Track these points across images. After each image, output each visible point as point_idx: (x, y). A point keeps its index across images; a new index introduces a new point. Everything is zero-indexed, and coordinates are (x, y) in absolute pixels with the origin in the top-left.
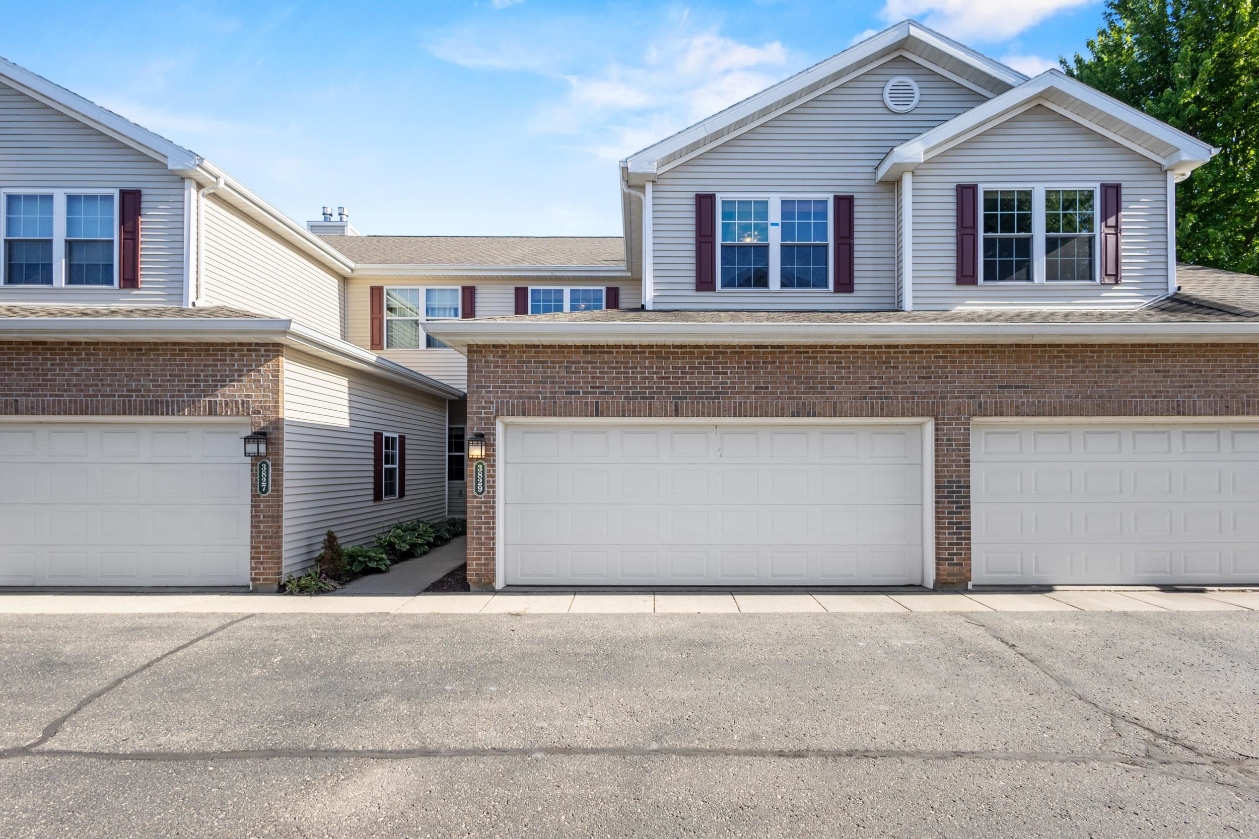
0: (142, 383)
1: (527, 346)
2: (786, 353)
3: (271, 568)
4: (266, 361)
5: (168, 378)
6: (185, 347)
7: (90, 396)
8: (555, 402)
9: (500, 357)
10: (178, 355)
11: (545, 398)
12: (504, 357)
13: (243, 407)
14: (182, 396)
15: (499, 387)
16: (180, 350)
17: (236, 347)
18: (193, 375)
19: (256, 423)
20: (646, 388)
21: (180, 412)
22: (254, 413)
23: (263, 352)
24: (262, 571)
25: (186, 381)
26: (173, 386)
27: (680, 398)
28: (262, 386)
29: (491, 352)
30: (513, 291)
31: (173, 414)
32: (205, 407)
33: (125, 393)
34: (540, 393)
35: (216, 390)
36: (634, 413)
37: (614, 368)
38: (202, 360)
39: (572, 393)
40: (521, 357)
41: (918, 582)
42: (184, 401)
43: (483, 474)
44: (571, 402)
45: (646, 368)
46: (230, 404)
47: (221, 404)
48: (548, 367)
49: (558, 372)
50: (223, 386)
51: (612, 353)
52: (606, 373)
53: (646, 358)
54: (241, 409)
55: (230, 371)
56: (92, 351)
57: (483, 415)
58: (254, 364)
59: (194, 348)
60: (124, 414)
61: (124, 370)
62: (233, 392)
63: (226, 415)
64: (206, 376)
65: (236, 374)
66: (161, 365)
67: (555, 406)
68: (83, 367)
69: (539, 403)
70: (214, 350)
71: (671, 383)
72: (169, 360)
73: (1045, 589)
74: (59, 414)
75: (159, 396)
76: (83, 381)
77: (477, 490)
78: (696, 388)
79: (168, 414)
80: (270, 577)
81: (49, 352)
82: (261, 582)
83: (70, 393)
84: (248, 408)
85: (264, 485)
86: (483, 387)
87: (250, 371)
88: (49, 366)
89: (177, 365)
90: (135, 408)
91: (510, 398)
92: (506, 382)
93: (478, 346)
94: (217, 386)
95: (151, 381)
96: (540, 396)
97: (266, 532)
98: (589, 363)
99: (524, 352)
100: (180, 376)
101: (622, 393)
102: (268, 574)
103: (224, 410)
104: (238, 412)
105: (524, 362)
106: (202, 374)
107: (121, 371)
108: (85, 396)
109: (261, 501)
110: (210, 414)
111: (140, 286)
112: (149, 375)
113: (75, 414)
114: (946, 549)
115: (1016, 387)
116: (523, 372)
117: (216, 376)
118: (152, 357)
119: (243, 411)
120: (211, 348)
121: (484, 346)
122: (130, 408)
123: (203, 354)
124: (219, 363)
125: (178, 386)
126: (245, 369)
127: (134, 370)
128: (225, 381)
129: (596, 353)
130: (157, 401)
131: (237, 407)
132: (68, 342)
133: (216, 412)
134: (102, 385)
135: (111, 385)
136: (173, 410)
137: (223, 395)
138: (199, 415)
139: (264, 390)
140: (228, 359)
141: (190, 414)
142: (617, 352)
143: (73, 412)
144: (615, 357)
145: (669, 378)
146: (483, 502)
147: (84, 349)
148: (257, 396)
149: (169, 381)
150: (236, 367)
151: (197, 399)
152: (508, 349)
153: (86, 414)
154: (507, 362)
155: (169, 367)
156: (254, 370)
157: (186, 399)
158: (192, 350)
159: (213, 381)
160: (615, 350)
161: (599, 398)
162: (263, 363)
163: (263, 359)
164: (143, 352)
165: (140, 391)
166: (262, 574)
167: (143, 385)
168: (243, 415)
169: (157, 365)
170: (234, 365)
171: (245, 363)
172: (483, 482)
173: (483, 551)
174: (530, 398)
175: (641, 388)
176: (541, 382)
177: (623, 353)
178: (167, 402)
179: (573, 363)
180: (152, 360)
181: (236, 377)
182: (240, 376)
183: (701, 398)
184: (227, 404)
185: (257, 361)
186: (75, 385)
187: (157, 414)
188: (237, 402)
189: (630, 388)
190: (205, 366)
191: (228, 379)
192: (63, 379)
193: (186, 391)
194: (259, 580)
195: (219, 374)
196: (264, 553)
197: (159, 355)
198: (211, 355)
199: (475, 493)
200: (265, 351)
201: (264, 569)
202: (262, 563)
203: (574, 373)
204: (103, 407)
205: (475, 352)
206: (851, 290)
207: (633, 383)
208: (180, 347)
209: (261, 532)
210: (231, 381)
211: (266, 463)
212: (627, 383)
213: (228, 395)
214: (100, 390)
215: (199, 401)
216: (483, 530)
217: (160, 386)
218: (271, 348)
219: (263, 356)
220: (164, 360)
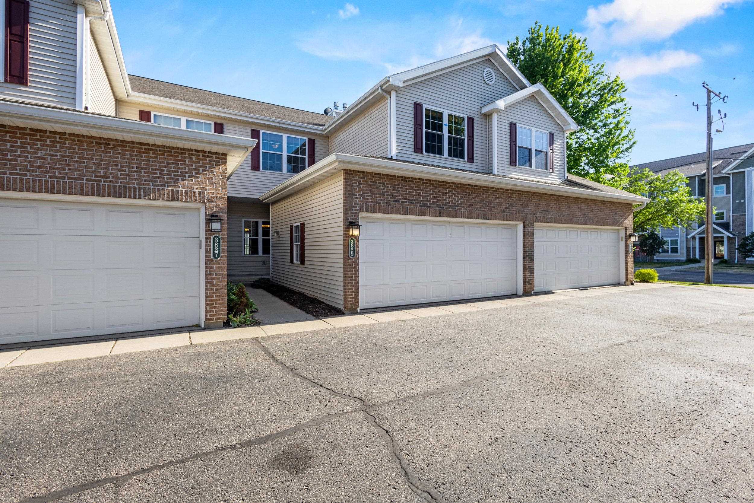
0: (110, 171)
1: (375, 174)
2: (479, 189)
3: (222, 311)
4: (217, 165)
5: (135, 169)
6: (150, 147)
7: (56, 177)
8: (389, 206)
9: (362, 178)
10: (144, 153)
11: (384, 203)
12: (364, 178)
13: (200, 196)
14: (149, 185)
15: (361, 195)
16: (145, 149)
17: (194, 153)
18: (158, 170)
19: (210, 208)
20: (428, 201)
21: (146, 196)
22: (208, 201)
23: (214, 159)
24: (215, 313)
25: (151, 173)
26: (140, 176)
27: (441, 208)
28: (214, 182)
29: (357, 175)
30: (250, 131)
31: (140, 198)
32: (168, 195)
33: (93, 178)
34: (382, 200)
35: (177, 183)
36: (423, 214)
37: (415, 190)
38: (165, 159)
39: (396, 201)
40: (372, 179)
41: (515, 293)
42: (150, 189)
43: (354, 246)
44: (396, 206)
45: (428, 191)
46: (189, 194)
47: (182, 193)
48: (385, 186)
49: (390, 190)
50: (183, 180)
51: (413, 182)
52: (411, 192)
53: (428, 186)
54: (198, 198)
55: (189, 169)
56: (58, 140)
57: (353, 211)
58: (208, 166)
59: (158, 149)
60: (93, 195)
61: (92, 159)
62: (192, 184)
63: (186, 201)
64: (169, 171)
65: (194, 172)
66: (128, 159)
67: (388, 208)
68: (48, 152)
69: (381, 206)
70: (175, 152)
71: (438, 200)
72: (136, 156)
73: (550, 293)
74: (21, 190)
75: (127, 183)
76: (48, 164)
77: (350, 254)
78: (448, 203)
79: (135, 198)
80: (221, 316)
81: (8, 135)
82: (214, 321)
83: (34, 173)
84: (204, 197)
85: (216, 252)
86: (353, 195)
87: (205, 171)
88: (8, 147)
89: (143, 160)
90: (104, 191)
91: (367, 202)
92: (365, 193)
93: (350, 170)
94: (178, 179)
95: (119, 170)
96: (382, 202)
97: (218, 285)
98: (404, 186)
99: (374, 177)
100: (146, 169)
101: (418, 203)
102: (219, 315)
103: (184, 198)
104: (196, 200)
105: (373, 182)
106: (165, 169)
107: (89, 159)
108: (50, 177)
109: (214, 264)
110: (173, 200)
111: (29, 84)
112: (117, 166)
113: (39, 192)
114: (528, 278)
115: (546, 211)
116: (373, 188)
117: (178, 172)
118: (120, 151)
119: (200, 199)
120: (173, 151)
121: (354, 171)
122: (98, 190)
123: (166, 154)
124: (179, 163)
125: (144, 176)
126: (201, 169)
127: (102, 160)
128: (185, 176)
129: (406, 181)
130: (125, 187)
131: (195, 196)
132: (30, 129)
133: (178, 199)
134: (69, 169)
135: (79, 171)
136: (140, 195)
137: (184, 187)
138: (163, 200)
139: (216, 185)
140: (187, 160)
141: (155, 199)
142: (416, 182)
143: (37, 190)
144: (415, 184)
145: (437, 197)
146: (353, 262)
147: (48, 137)
148: (211, 190)
149: (136, 171)
150: (194, 167)
151: (161, 188)
152: (365, 174)
153: (52, 192)
154: (365, 181)
155: (135, 161)
156: (207, 170)
157: (152, 187)
158: (157, 150)
159: (174, 175)
160: (415, 181)
161: (408, 205)
162: (214, 166)
163: (215, 163)
164: (111, 146)
165: (109, 177)
166: (215, 315)
167: (111, 174)
168: (200, 202)
169: (124, 158)
170: (192, 165)
171: (201, 164)
172: (354, 250)
173: (353, 290)
174: (376, 203)
175: (426, 201)
176: (382, 195)
177: (418, 182)
178: (135, 188)
179: (396, 185)
180: (120, 154)
181: (194, 175)
182: (197, 174)
183: (450, 208)
184: (186, 193)
185: (210, 164)
186: (39, 167)
187: (125, 197)
188: (195, 192)
189: (421, 201)
190: (168, 163)
191: (187, 175)
192: (26, 161)
193: (151, 181)
194: (213, 319)
195: (180, 171)
196: (217, 300)
197: (127, 151)
198: (173, 156)
199: (349, 256)
200: (216, 158)
201: (216, 311)
202: (215, 308)
203: (397, 191)
204: (71, 187)
205: (349, 174)
206: (473, 162)
207: (423, 198)
208: (146, 147)
209: (214, 286)
210: (189, 177)
211: (217, 237)
212: (420, 198)
213: (188, 187)
214: (67, 174)
215: (163, 190)
216: (354, 278)
217: (128, 175)
218: (220, 156)
219: (214, 161)
220: (132, 155)
